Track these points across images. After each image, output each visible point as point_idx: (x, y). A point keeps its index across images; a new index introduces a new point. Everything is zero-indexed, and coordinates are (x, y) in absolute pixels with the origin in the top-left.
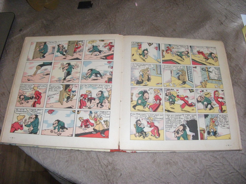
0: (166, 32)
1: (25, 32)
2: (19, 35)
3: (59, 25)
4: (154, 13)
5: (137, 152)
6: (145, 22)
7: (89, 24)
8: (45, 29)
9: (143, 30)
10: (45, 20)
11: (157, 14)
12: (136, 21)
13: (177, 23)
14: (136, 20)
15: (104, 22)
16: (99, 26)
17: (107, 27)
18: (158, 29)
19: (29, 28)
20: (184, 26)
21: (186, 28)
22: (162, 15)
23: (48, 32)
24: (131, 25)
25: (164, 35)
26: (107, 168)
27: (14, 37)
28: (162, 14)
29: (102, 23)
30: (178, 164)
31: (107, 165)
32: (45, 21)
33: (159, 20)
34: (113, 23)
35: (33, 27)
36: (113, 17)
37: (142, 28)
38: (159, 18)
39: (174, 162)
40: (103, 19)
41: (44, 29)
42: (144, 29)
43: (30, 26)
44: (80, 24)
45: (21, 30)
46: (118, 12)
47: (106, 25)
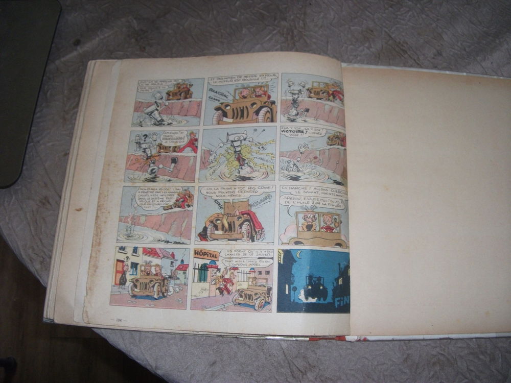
0: (421, 58)
1: (87, 47)
2: (75, 53)
3: (170, 31)
4: (390, 9)
5: (368, 341)
6: (372, 31)
7: (244, 32)
8: (136, 40)
9: (371, 49)
10: (135, 18)
11: (399, 13)
12: (352, 28)
13: (445, 37)
14: (353, 26)
15: (279, 29)
16: (268, 38)
17: (287, 40)
18: (404, 48)
19: (97, 39)
20: (459, 44)
21: (465, 50)
22: (410, 16)
23: (144, 48)
24: (340, 37)
25: (418, 64)
26: (305, 377)
27: (63, 59)
28: (410, 13)
29: (275, 32)
30: (457, 364)
31: (303, 371)
32: (135, 21)
33: (405, 27)
34: (300, 31)
35: (106, 35)
36: (298, 15)
37: (367, 45)
38: (402, 22)
39: (448, 359)
40: (276, 22)
41: (133, 40)
42: (371, 47)
43: (99, 33)
44: (222, 31)
45: (77, 43)
46: (310, 4)
47: (285, 35)
